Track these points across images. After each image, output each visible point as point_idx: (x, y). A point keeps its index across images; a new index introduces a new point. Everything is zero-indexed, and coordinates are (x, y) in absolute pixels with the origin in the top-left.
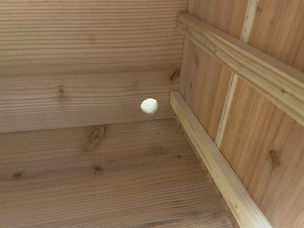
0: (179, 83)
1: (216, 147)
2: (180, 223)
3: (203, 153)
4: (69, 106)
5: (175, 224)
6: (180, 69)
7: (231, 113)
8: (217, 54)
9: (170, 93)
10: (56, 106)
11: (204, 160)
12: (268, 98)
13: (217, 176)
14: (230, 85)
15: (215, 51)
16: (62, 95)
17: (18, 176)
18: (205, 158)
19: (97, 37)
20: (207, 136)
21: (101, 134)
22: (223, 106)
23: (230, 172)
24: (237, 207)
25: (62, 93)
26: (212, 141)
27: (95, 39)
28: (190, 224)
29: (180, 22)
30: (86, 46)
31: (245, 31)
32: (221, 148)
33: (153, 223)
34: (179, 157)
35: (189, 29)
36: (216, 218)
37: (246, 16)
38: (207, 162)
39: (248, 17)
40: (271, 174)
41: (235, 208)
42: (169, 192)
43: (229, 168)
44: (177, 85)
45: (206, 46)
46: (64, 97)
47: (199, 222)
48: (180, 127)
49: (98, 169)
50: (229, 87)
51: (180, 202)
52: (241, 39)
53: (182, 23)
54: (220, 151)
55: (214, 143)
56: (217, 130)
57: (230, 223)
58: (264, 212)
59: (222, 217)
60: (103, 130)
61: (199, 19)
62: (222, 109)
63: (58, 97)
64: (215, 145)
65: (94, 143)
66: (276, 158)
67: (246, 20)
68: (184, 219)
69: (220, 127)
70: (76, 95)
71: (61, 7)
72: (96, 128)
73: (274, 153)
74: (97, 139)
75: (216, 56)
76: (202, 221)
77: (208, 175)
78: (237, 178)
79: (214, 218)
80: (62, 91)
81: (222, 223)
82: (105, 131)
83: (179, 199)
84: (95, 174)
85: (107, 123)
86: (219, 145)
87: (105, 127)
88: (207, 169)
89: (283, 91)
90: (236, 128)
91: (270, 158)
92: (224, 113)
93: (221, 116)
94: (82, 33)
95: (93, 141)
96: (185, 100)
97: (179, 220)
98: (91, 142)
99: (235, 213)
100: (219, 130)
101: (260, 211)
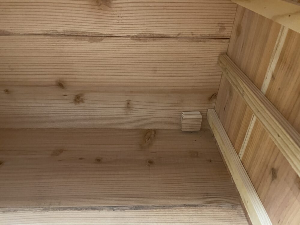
0: (216, 103)
1: (239, 159)
2: (208, 208)
3: (228, 162)
4: (131, 114)
5: (204, 208)
6: (218, 93)
7: (252, 137)
8: (244, 97)
9: (207, 109)
10: (123, 113)
11: (229, 167)
12: (271, 137)
13: (237, 180)
14: (252, 118)
15: (243, 95)
16: (128, 106)
17: (98, 160)
18: (230, 166)
19: (158, 69)
20: (233, 149)
21: (152, 136)
22: (246, 131)
23: (247, 178)
24: (248, 202)
25: (128, 105)
26: (237, 154)
27: (157, 71)
28: (214, 209)
29: (221, 62)
30: (150, 74)
31: (264, 87)
32: (242, 160)
33: (188, 205)
34: (210, 161)
35: (227, 70)
36: (234, 209)
37: (265, 78)
38: (231, 169)
39: (266, 78)
40: (271, 183)
41: (247, 202)
42: (201, 186)
43: (246, 175)
44: (214, 105)
45: (237, 88)
46: (130, 108)
47: (221, 209)
48: (213, 137)
49: (151, 162)
50: (251, 120)
51: (208, 194)
52: (261, 90)
53: (222, 63)
54: (242, 162)
55: (238, 155)
56: (241, 146)
57: (243, 214)
58: (265, 207)
59: (238, 209)
60: (153, 133)
61: (235, 63)
62: (246, 133)
63: (126, 108)
64: (238, 157)
65: (147, 143)
66: (275, 173)
67: (266, 80)
68: (211, 205)
69: (243, 145)
70: (138, 107)
71: (137, 50)
72: (148, 131)
73: (274, 170)
74: (149, 140)
75: (243, 98)
76: (223, 209)
77: (231, 178)
78: (251, 183)
79: (232, 208)
80: (129, 104)
81: (237, 213)
82: (155, 133)
83: (208, 192)
84: (149, 166)
85: (156, 128)
86: (241, 157)
87: (155, 131)
88: (230, 174)
89: (279, 136)
90: (253, 148)
91: (271, 173)
92: (247, 136)
93: (244, 138)
94: (148, 66)
95: (146, 141)
96: (219, 117)
97: (207, 206)
98: (146, 142)
99: (246, 205)
100: (242, 147)
101: (263, 206)
